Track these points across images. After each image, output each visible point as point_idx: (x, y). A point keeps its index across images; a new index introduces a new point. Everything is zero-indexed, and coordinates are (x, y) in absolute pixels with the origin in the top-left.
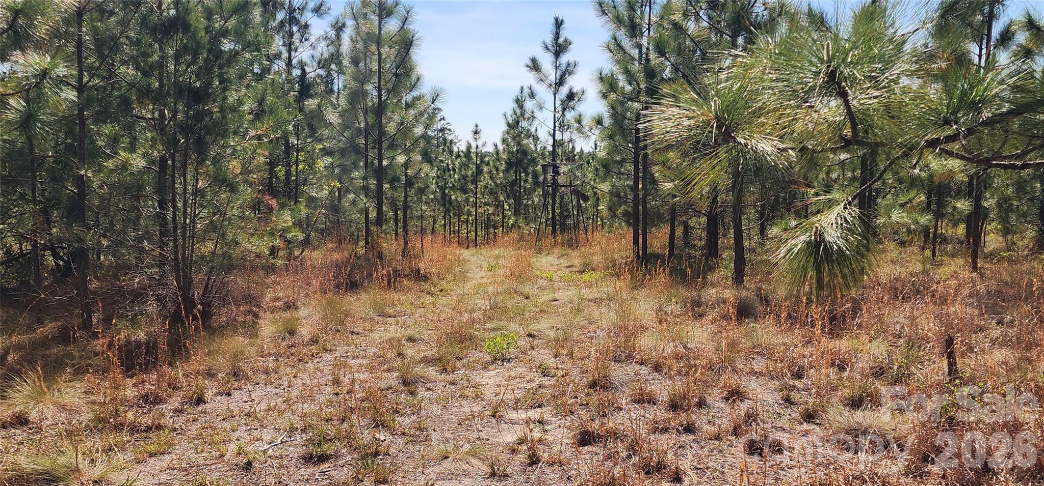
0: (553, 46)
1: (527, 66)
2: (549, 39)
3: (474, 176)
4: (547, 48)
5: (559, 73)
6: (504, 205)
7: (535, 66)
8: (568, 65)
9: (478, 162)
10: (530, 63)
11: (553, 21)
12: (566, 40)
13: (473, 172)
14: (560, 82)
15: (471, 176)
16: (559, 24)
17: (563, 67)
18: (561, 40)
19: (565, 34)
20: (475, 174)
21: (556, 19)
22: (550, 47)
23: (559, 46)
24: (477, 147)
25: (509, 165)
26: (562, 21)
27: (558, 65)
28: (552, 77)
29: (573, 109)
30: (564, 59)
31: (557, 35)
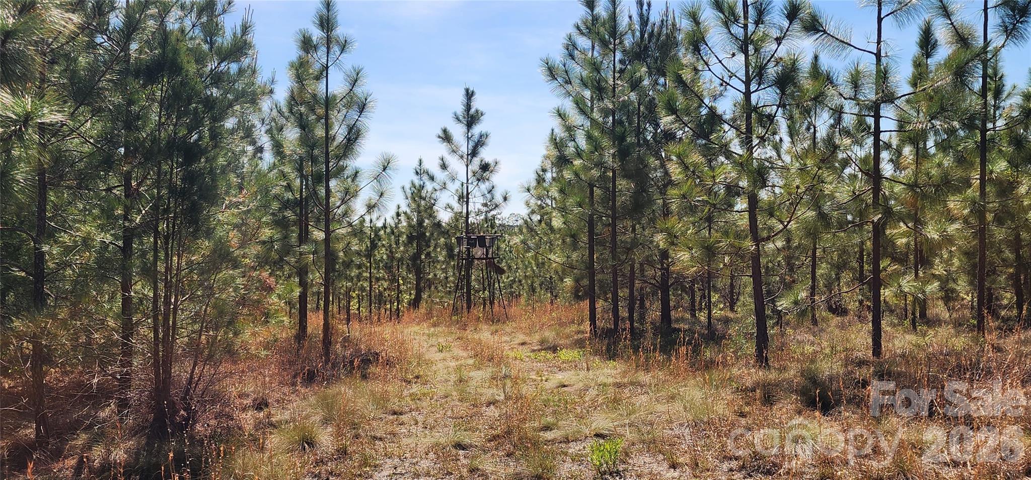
0: (464, 118)
1: (439, 137)
2: (460, 109)
3: (368, 251)
4: (458, 119)
5: (471, 144)
6: (398, 279)
7: (446, 137)
8: (481, 136)
9: (373, 236)
10: (441, 134)
11: (463, 92)
12: (477, 111)
13: (367, 246)
14: (474, 153)
15: (365, 251)
16: (469, 95)
17: (476, 138)
18: (472, 111)
19: (477, 104)
20: (370, 248)
21: (467, 90)
22: (461, 118)
23: (472, 117)
24: (371, 221)
25: (410, 238)
26: (473, 92)
27: (470, 136)
28: (464, 149)
29: (488, 180)
30: (477, 130)
31: (468, 107)
